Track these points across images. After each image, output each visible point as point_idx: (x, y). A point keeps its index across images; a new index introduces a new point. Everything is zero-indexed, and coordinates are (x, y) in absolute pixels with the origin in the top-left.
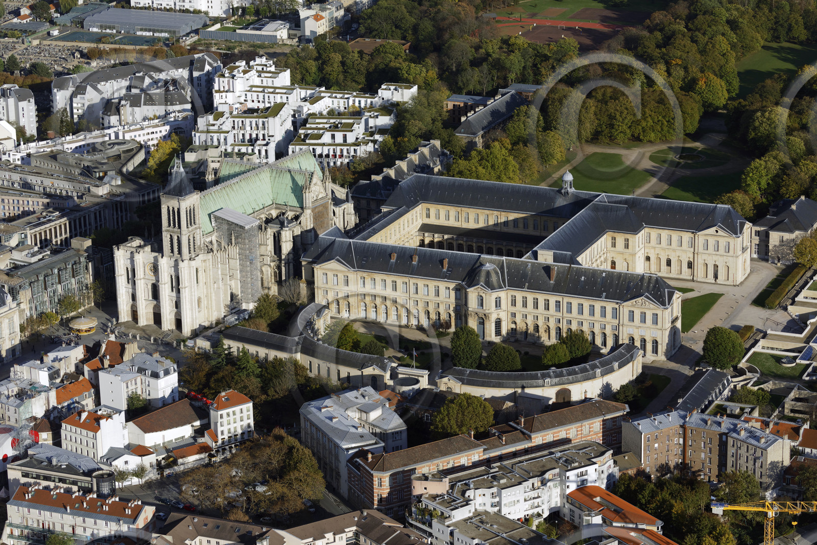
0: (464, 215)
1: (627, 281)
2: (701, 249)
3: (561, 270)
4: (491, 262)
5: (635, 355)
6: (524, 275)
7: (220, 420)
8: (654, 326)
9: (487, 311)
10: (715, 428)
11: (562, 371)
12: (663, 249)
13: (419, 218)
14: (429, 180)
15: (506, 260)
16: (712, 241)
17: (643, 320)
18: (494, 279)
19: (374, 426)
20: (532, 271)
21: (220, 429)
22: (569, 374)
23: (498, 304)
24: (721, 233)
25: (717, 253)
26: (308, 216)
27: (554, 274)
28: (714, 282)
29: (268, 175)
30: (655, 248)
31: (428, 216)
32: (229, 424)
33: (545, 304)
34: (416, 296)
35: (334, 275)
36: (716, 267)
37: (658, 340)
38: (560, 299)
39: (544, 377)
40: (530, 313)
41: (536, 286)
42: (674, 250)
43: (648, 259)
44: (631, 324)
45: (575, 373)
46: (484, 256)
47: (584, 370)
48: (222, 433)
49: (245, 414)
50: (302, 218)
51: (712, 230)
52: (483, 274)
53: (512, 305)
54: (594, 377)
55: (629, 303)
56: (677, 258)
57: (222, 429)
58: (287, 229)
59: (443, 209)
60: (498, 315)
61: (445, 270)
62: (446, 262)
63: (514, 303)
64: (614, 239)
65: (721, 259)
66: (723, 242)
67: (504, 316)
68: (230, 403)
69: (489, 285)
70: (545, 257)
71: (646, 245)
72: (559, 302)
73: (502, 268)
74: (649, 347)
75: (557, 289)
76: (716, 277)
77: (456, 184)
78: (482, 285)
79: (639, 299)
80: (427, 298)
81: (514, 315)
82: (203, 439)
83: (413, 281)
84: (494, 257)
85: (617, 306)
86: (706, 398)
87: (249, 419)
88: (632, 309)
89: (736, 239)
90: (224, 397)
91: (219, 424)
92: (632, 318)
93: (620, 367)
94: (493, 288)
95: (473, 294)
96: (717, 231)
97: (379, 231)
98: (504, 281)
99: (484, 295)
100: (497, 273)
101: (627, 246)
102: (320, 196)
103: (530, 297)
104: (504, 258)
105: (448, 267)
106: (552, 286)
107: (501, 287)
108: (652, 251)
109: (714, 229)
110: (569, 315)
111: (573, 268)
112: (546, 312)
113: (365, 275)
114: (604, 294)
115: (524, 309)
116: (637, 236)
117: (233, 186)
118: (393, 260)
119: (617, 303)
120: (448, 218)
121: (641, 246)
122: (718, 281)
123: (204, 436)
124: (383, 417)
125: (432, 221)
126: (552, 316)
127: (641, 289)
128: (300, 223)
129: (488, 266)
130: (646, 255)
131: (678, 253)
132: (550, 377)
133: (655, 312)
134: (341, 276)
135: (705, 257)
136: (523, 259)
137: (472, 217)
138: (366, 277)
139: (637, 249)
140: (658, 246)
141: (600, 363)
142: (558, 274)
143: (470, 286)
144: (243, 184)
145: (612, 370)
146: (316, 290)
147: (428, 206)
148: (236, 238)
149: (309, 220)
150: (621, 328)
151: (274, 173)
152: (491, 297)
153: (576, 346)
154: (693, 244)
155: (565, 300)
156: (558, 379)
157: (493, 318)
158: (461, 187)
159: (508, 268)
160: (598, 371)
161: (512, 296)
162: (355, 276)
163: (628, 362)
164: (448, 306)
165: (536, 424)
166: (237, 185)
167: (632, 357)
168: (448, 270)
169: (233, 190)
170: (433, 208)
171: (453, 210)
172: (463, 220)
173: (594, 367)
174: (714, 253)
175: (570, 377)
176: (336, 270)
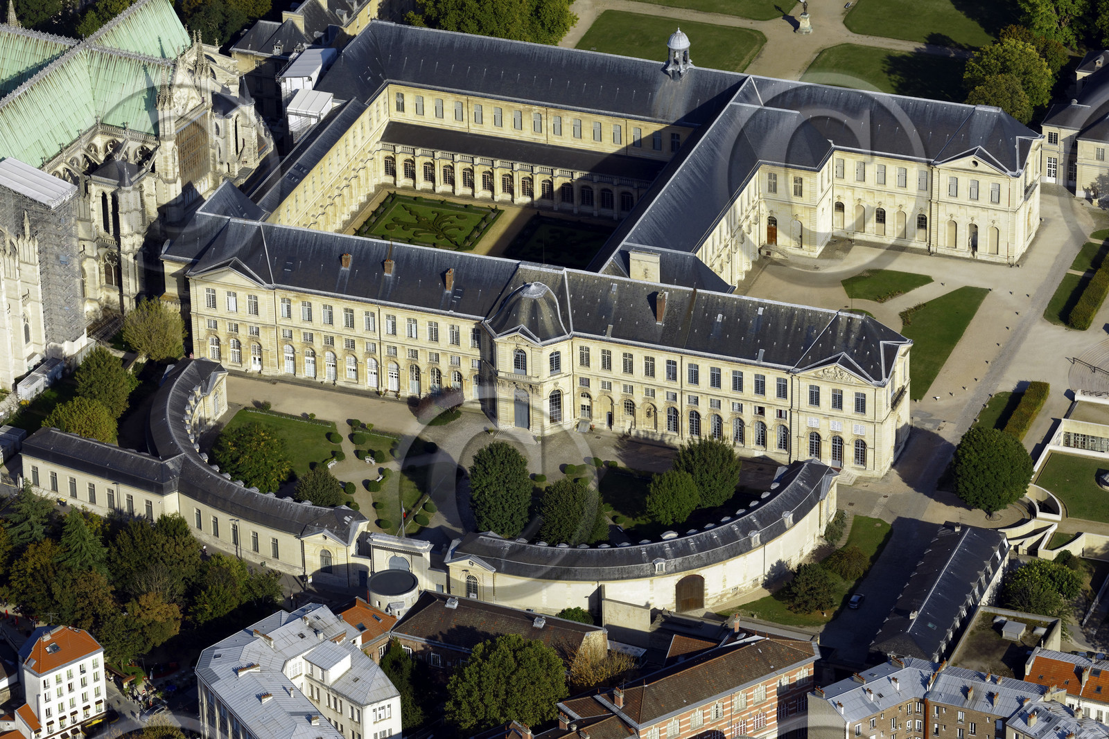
0: (472, 110)
1: (806, 325)
2: (944, 195)
3: (678, 300)
4: (541, 278)
5: (824, 488)
6: (605, 308)
7: (43, 692)
8: (859, 416)
9: (534, 380)
10: (982, 706)
11: (687, 543)
12: (871, 191)
13: (382, 113)
14: (400, 36)
15: (569, 274)
16: (965, 181)
17: (838, 401)
18: (546, 315)
19: (337, 693)
20: (620, 301)
21: (43, 707)
22: (701, 547)
23: (555, 362)
24: (983, 166)
25: (976, 203)
26: (169, 153)
27: (663, 309)
28: (969, 255)
29: (85, 64)
30: (853, 188)
31: (401, 107)
32: (60, 695)
33: (647, 365)
34: (392, 339)
35: (229, 294)
36: (974, 230)
37: (867, 440)
38: (676, 358)
39: (654, 555)
40: (617, 380)
41: (630, 331)
42: (891, 194)
43: (840, 207)
44: (814, 409)
45: (712, 544)
46: (527, 267)
47: (729, 537)
48: (48, 713)
49: (89, 675)
50: (158, 159)
51: (966, 162)
52: (525, 308)
53: (582, 364)
54: (747, 548)
55: (812, 373)
56: (897, 209)
57: (48, 705)
58: (130, 188)
59: (430, 98)
60: (556, 384)
61: (448, 291)
62: (450, 276)
63: (585, 360)
64: (773, 177)
65: (984, 214)
66: (986, 184)
67: (565, 385)
68: (62, 656)
69: (539, 332)
70: (644, 265)
71: (836, 181)
72: (675, 363)
73: (561, 292)
74: (849, 452)
75: (669, 338)
76: (974, 246)
77: (456, 45)
78: (523, 332)
79: (831, 367)
80: (415, 343)
81: (585, 382)
82: (12, 724)
83: (385, 311)
84: (546, 269)
85: (788, 377)
86: (963, 600)
87: (96, 679)
88: (816, 383)
89: (1013, 179)
90: (48, 643)
91: (42, 699)
92: (815, 398)
93: (796, 520)
94: (545, 337)
95: (506, 348)
96: (976, 163)
97: (309, 169)
98: (565, 319)
99: (527, 350)
100: (552, 304)
101: (799, 192)
102: (191, 106)
103: (617, 353)
104: (565, 270)
105: (456, 287)
106: (660, 332)
107: (560, 334)
108: (848, 193)
109: (971, 158)
110: (693, 388)
111: (700, 295)
112: (649, 380)
113: (291, 295)
114: (762, 351)
115: (606, 373)
116: (819, 174)
117: (19, 103)
118: (345, 268)
119: (788, 372)
120: (440, 112)
121: (826, 186)
122: (978, 255)
123: (13, 719)
124: (355, 673)
125: (409, 117)
126: (661, 388)
127: (833, 343)
128: (153, 170)
129: (535, 291)
130: (836, 200)
131: (899, 200)
132: (664, 556)
133: (860, 390)
134: (243, 297)
135: (952, 209)
136: (600, 274)
137: (488, 114)
138: (293, 299)
139: (820, 195)
140: (859, 184)
141: (759, 517)
142: (671, 307)
143: (499, 330)
144: (38, 94)
145: (781, 529)
146: (194, 320)
147: (402, 89)
148: (34, 224)
149: (170, 160)
150: (795, 416)
151: (97, 59)
152: (539, 356)
153: (712, 473)
154: (927, 184)
155: (685, 361)
156: (679, 559)
157: (547, 390)
158: (467, 53)
159: (573, 291)
160: (755, 536)
161: (582, 348)
162: (271, 300)
163: (812, 506)
164: (455, 360)
165: (648, 703)
166: (25, 100)
167: (818, 493)
168: (455, 293)
169: (19, 112)
170: (411, 96)
171: (450, 101)
172: (472, 118)
173: (747, 528)
174: (970, 203)
175: (703, 554)
176: (234, 286)
